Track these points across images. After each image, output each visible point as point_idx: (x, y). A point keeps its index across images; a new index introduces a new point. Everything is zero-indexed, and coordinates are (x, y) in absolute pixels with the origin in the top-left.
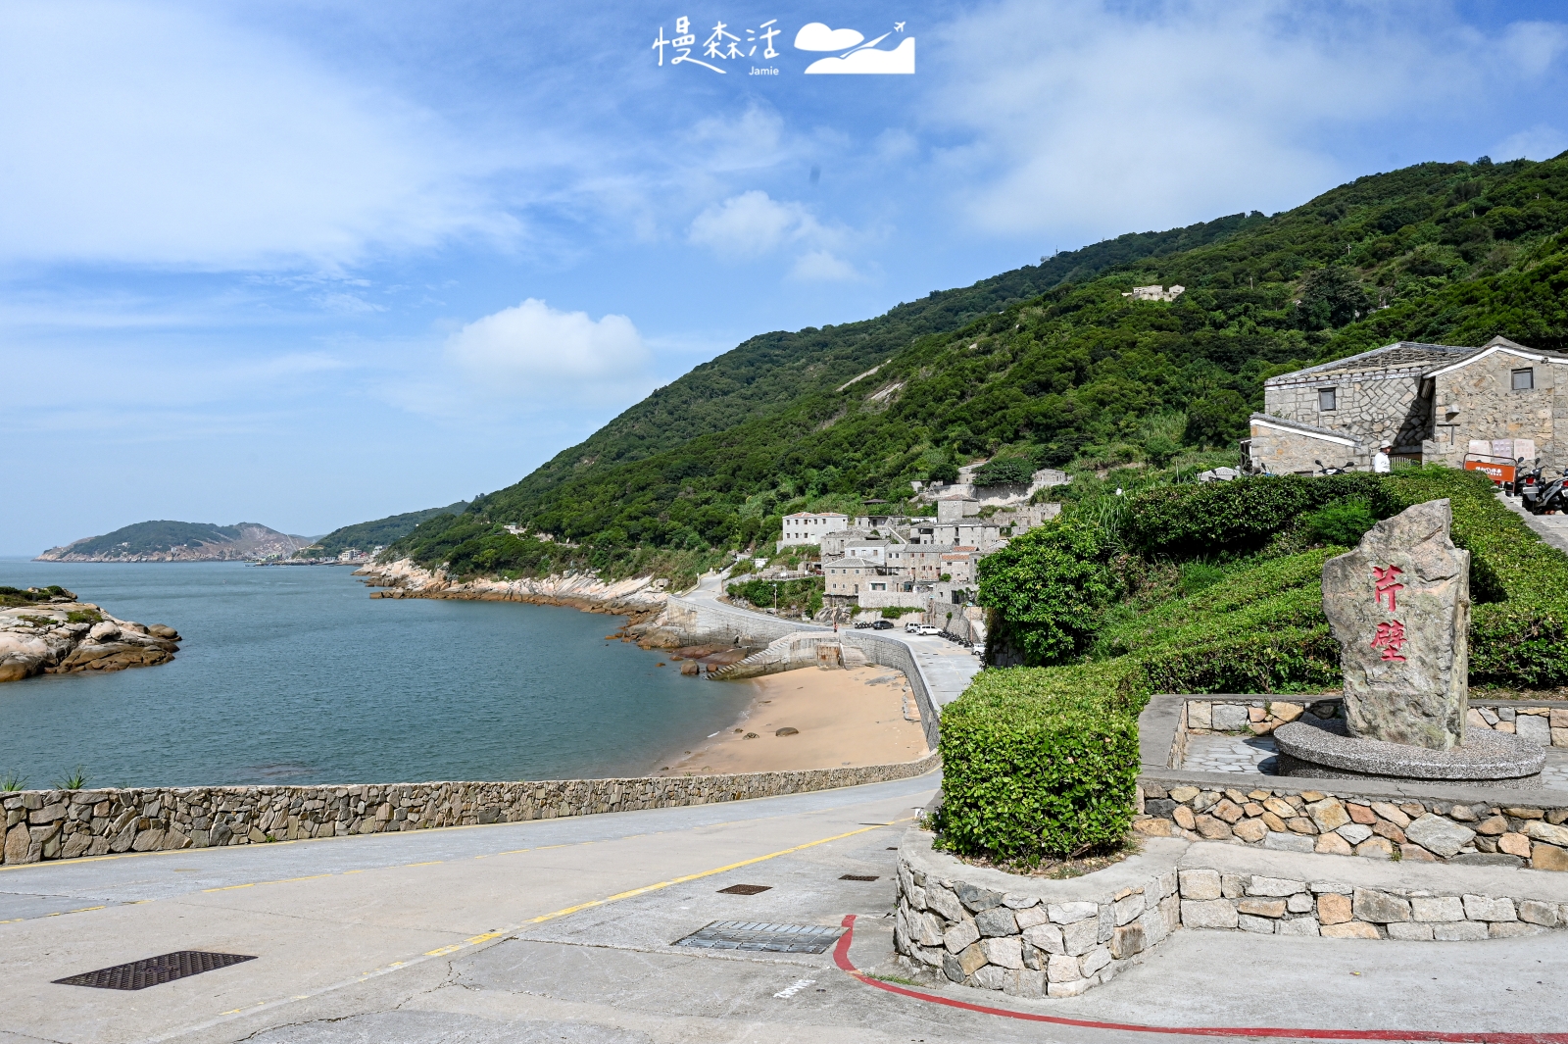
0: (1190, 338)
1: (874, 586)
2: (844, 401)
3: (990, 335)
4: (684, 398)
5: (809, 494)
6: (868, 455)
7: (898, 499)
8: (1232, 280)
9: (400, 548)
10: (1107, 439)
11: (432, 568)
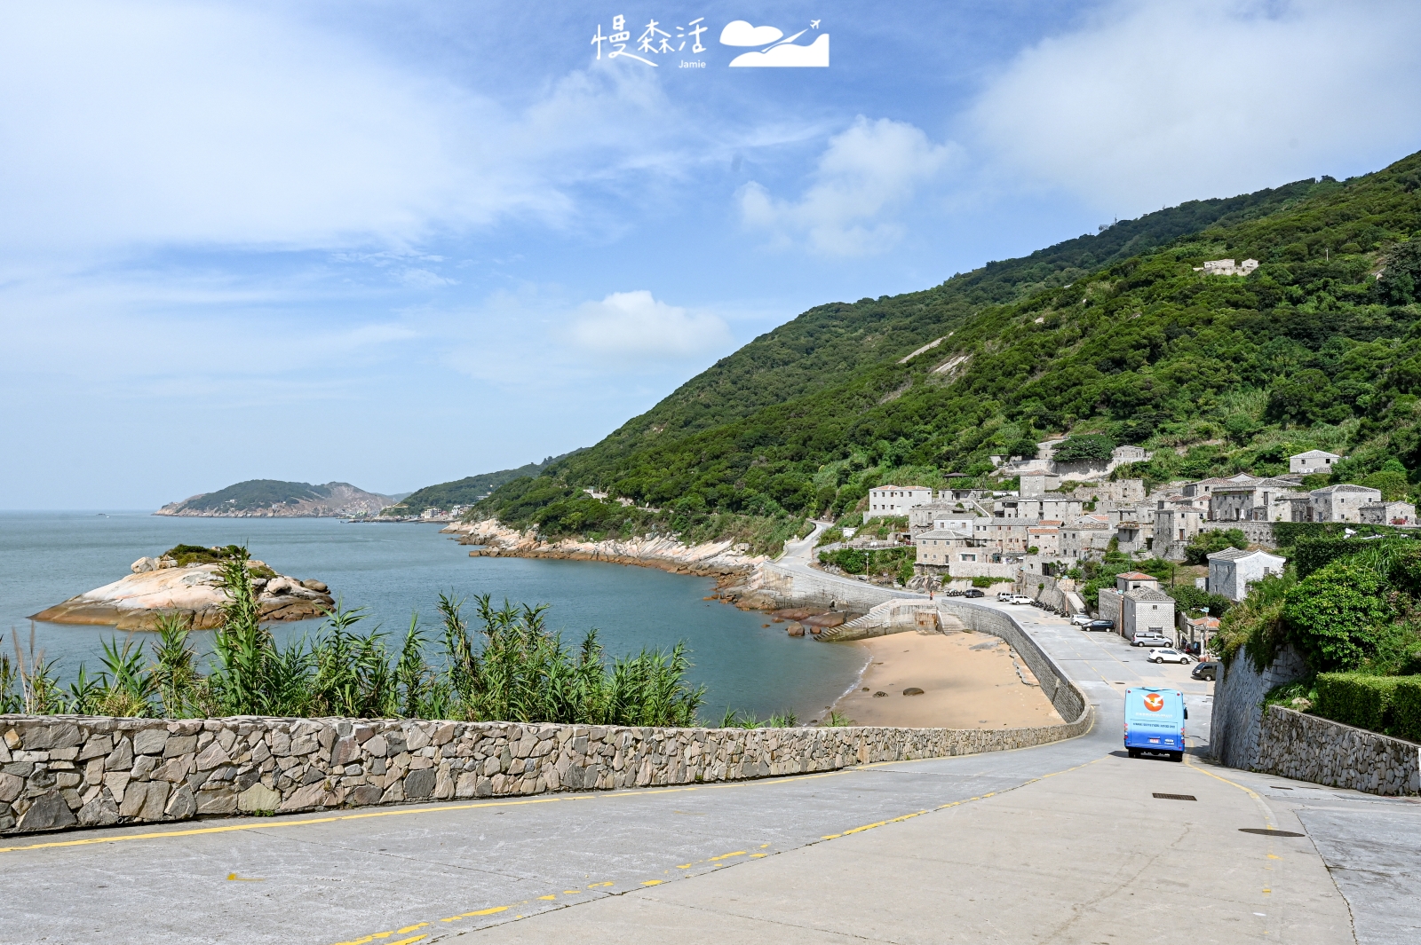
0: (1267, 315)
1: (964, 557)
2: (908, 372)
3: (1056, 309)
4: (747, 368)
5: (882, 465)
6: (938, 427)
7: (979, 473)
8: (1306, 252)
9: (483, 508)
10: (1185, 416)
11: (522, 528)
